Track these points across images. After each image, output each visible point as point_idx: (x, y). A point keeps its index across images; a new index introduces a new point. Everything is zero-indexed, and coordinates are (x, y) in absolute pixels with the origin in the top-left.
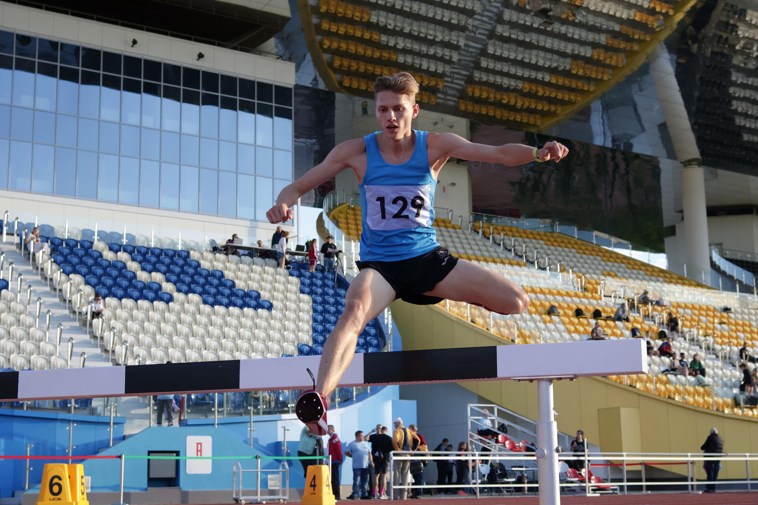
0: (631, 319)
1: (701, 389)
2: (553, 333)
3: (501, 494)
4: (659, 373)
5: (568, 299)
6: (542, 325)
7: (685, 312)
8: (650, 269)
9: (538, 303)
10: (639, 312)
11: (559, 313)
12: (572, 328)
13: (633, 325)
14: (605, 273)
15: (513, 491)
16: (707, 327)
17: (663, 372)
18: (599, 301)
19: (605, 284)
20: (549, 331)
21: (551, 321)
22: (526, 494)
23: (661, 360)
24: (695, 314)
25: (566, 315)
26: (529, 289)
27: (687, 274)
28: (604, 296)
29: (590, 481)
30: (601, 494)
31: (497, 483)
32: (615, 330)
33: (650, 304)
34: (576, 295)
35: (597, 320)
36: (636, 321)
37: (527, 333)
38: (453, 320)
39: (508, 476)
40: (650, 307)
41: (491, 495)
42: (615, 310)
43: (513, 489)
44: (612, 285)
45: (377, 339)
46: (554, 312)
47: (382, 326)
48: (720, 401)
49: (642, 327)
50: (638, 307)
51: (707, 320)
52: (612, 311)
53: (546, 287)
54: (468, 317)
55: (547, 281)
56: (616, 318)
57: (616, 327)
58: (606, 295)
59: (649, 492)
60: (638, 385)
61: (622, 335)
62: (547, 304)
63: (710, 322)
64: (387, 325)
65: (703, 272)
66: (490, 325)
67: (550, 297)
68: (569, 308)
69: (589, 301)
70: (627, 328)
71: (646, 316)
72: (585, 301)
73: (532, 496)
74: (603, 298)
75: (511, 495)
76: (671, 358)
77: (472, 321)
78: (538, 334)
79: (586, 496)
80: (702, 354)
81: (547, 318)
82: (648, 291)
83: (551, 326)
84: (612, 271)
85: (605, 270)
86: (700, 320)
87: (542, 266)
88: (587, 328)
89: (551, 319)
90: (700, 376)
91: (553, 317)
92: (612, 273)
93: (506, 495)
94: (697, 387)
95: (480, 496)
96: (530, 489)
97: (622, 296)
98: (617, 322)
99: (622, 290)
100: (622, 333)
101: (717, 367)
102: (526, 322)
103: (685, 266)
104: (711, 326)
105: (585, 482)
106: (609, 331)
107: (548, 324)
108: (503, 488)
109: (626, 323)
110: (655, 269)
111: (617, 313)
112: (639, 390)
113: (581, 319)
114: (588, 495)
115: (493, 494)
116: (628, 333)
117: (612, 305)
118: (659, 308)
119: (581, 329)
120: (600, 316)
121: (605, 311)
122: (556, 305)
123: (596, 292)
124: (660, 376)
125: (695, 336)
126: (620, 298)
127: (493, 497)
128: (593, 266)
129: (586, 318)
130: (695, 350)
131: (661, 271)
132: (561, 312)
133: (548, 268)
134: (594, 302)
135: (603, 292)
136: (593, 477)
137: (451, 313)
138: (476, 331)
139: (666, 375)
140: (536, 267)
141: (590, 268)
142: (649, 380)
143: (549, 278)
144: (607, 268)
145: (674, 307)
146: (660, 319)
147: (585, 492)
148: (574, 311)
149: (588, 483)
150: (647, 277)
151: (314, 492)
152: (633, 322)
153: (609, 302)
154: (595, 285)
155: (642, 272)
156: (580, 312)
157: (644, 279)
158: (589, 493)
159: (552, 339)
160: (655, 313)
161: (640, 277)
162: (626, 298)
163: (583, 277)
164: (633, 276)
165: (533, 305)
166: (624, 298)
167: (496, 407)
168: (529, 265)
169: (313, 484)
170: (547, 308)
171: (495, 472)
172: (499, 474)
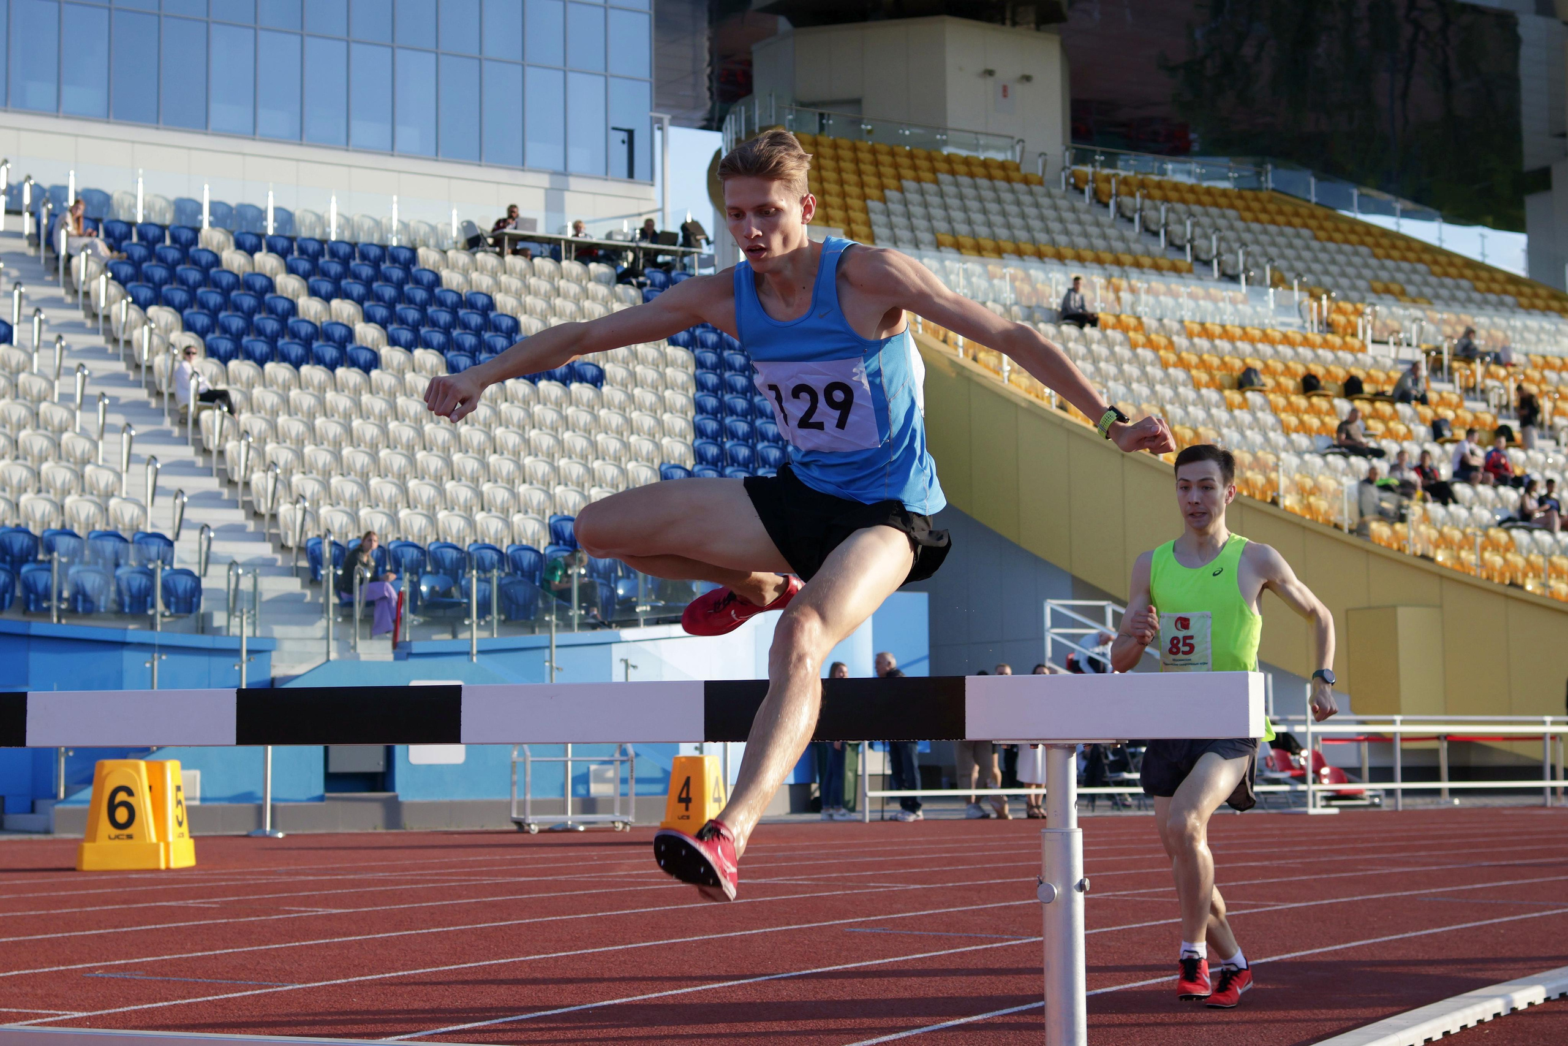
0: (1433, 396)
4: (1490, 526)
5: (1285, 350)
6: (1222, 415)
7: (1561, 379)
8: (1484, 274)
9: (1215, 361)
10: (1451, 381)
11: (1264, 385)
12: (1293, 421)
13: (1435, 412)
14: (1378, 286)
17: (1501, 523)
18: (1360, 356)
19: (1376, 313)
21: (1245, 405)
25: (1279, 388)
26: (1197, 328)
28: (1374, 342)
29: (1318, 777)
30: (1342, 807)
31: (1107, 783)
32: (1392, 424)
33: (1478, 360)
34: (1306, 342)
35: (1353, 401)
36: (1443, 402)
38: (1017, 406)
40: (1478, 367)
42: (1396, 375)
44: (1391, 315)
46: (1251, 383)
49: (1457, 416)
50: (1450, 368)
52: (1389, 379)
53: (1236, 322)
55: (1240, 307)
56: (1397, 396)
57: (1396, 415)
58: (1378, 338)
59: (1458, 801)
60: (1440, 557)
61: (1409, 435)
62: (1237, 364)
67: (1245, 347)
68: (1288, 371)
69: (1336, 355)
70: (1423, 420)
71: (1470, 391)
72: (1326, 354)
74: (1370, 345)
76: (1522, 491)
79: (1306, 813)
81: (1235, 396)
82: (1475, 328)
83: (1244, 416)
84: (1393, 280)
85: (1377, 278)
87: (1230, 272)
88: (1327, 419)
89: (1245, 400)
91: (1249, 394)
92: (1395, 287)
97: (1414, 343)
98: (1400, 406)
99: (1415, 328)
100: (1409, 431)
102: (1184, 407)
105: (1305, 782)
106: (1377, 427)
107: (1237, 412)
109: (1421, 408)
110: (1498, 276)
111: (1399, 384)
112: (1442, 566)
113: (1315, 400)
114: (1312, 811)
116: (1422, 431)
117: (1389, 363)
119: (1314, 422)
120: (1360, 390)
121: (1370, 378)
122: (1258, 365)
123: (1354, 335)
124: (1492, 532)
126: (1408, 346)
128: (1350, 271)
129: (1325, 396)
131: (1512, 279)
132: (1269, 382)
133: (1243, 277)
134: (1348, 357)
135: (1369, 332)
136: (1325, 771)
137: (1012, 388)
138: (1068, 431)
139: (1508, 530)
140: (1216, 274)
141: (1343, 274)
142: (1467, 542)
143: (1245, 301)
144: (1384, 275)
145: (1535, 366)
146: (1500, 396)
147: (1305, 805)
148: (1299, 379)
149: (1314, 782)
150: (1476, 296)
151: (686, 813)
152: (1438, 405)
153: (1383, 356)
154: (1352, 318)
155: (1464, 283)
156: (1314, 381)
157: (1470, 300)
158: (1314, 806)
159: (1245, 449)
160: (1490, 383)
161: (1461, 295)
162: (1424, 347)
163: (1324, 297)
164: (1444, 293)
165: (1203, 364)
166: (1418, 346)
167: (1110, 608)
168: (1198, 268)
169: (684, 795)
170: (1237, 374)
171: (1103, 757)
172: (1112, 762)
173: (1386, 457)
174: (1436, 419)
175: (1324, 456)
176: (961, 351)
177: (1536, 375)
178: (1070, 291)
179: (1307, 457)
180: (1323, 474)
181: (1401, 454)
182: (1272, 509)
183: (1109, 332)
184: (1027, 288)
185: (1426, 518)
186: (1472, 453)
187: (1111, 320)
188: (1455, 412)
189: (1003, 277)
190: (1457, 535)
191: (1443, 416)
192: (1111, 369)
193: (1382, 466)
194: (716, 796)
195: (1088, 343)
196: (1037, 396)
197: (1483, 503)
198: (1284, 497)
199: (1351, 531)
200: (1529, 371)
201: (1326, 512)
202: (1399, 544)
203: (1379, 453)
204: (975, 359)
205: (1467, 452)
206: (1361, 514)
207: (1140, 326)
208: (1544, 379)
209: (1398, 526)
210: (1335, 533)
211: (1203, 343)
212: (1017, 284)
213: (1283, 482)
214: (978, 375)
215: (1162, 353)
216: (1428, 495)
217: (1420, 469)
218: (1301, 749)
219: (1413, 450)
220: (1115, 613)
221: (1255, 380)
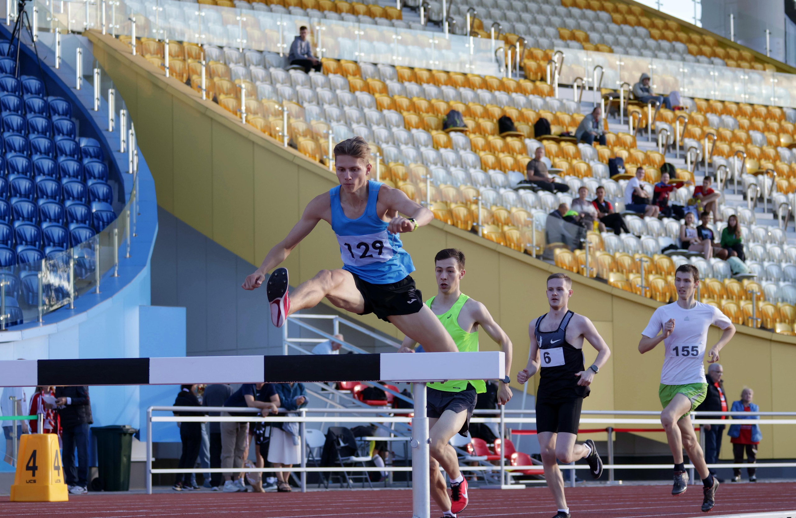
0: (610, 137)
1: (735, 286)
2: (452, 169)
3: (345, 484)
4: (656, 253)
5: (485, 94)
6: (430, 153)
7: (722, 121)
8: (659, 22)
9: (423, 104)
10: (627, 123)
11: (465, 126)
12: (490, 159)
13: (612, 151)
14: (566, 33)
15: (366, 480)
16: (764, 156)
17: (663, 251)
18: (548, 99)
19: (562, 60)
20: (444, 164)
21: (449, 144)
22: (390, 486)
23: (662, 225)
24: (741, 127)
25: (479, 130)
26: (407, 73)
27: (735, 35)
28: (560, 85)
29: (508, 462)
30: (527, 485)
31: (339, 465)
32: (575, 162)
33: (650, 106)
34: (503, 87)
35: (540, 140)
36: (620, 142)
37: (401, 170)
38: (253, 143)
39: (360, 452)
40: (650, 110)
41: (326, 487)
42: (580, 118)
43: (367, 476)
44: (577, 61)
45: (106, 184)
46: (455, 125)
47: (116, 155)
48: (770, 310)
49: (630, 155)
50: (625, 110)
51: (765, 138)
52: (573, 120)
53: (441, 68)
54: (283, 136)
55: (444, 51)
56: (579, 136)
57: (578, 155)
58: (564, 82)
59: (621, 482)
60: (613, 278)
61: (589, 173)
62: (442, 106)
63: (769, 143)
64: (127, 151)
65: (768, 31)
66: (327, 153)
67: (449, 91)
68: (487, 114)
69: (528, 99)
70: (600, 158)
71: (641, 130)
72: (520, 98)
73: (402, 489)
74: (557, 89)
75: (363, 487)
76: (683, 221)
77: (291, 145)
78: (421, 171)
79: (500, 489)
80: (745, 213)
81: (441, 137)
82: (650, 75)
83: (448, 154)
84: (579, 27)
85: (564, 25)
86: (749, 140)
87: (434, 18)
88: (519, 157)
89: (450, 140)
90: (735, 259)
91: (452, 134)
92: (580, 34)
93: (353, 487)
94: (727, 282)
95: (307, 488)
96: (398, 476)
97: (595, 87)
98: (581, 146)
99: (597, 73)
100: (589, 168)
101: (772, 240)
102: (397, 146)
103: (732, 16)
104: (771, 151)
105: (499, 464)
106: (563, 165)
107: (442, 151)
108: (349, 473)
109: (599, 147)
110: (671, 24)
111: (582, 126)
112: (614, 287)
113: (509, 139)
114: (504, 487)
115: (331, 484)
116: (601, 168)
117: (573, 106)
118: (668, 114)
119: (508, 160)
120: (548, 131)
121: (558, 121)
122: (460, 108)
123: (543, 79)
124: (656, 257)
125: (736, 174)
126: (591, 88)
127: (328, 490)
128: (541, 18)
129: (518, 136)
130: (731, 205)
131: (684, 27)
132: (470, 123)
133: (446, 25)
134: (537, 100)
135: (557, 76)
136: (514, 456)
137: (249, 127)
138: (299, 166)
139: (669, 256)
140: (423, 20)
141: (535, 22)
142: (636, 267)
143: (448, 48)
144: (570, 22)
145: (699, 110)
146: (668, 137)
147: (499, 481)
148: (495, 121)
149: (506, 464)
150: (651, 42)
151: (33, 478)
152: (615, 145)
153: (568, 100)
154: (543, 63)
155: (641, 30)
156: (508, 123)
157: (646, 46)
158: (506, 483)
159: (449, 183)
160: (660, 125)
161: (638, 41)
162: (604, 92)
163: (518, 44)
164: (623, 39)
165: (414, 108)
166: (599, 89)
167: (337, 321)
168: (407, 15)
169: (31, 464)
170: (442, 116)
171: (335, 443)
172: (343, 447)
173: (570, 191)
174: (613, 157)
175: (516, 190)
176: (204, 93)
177: (700, 118)
178: (297, 38)
179: (502, 191)
180: (516, 207)
181: (582, 189)
182: (472, 237)
183: (331, 76)
184: (256, 33)
185: (603, 245)
186: (642, 188)
187: (332, 65)
188: (628, 151)
189: (236, 23)
190: (627, 261)
191: (618, 155)
192: (334, 111)
193: (566, 199)
194: (56, 465)
195: (312, 86)
196: (271, 135)
197: (649, 232)
198: (482, 226)
199: (538, 257)
200: (694, 114)
201: (518, 240)
202: (578, 268)
203: (563, 188)
204: (215, 100)
205: (638, 186)
206: (548, 241)
207: (358, 72)
208: (707, 122)
209: (578, 252)
210: (525, 258)
211: (413, 87)
212: (248, 29)
213: (482, 214)
214: (221, 116)
215: (377, 95)
216: (603, 225)
217: (597, 203)
218: (496, 438)
219: (592, 184)
220: (340, 324)
221: (458, 122)
